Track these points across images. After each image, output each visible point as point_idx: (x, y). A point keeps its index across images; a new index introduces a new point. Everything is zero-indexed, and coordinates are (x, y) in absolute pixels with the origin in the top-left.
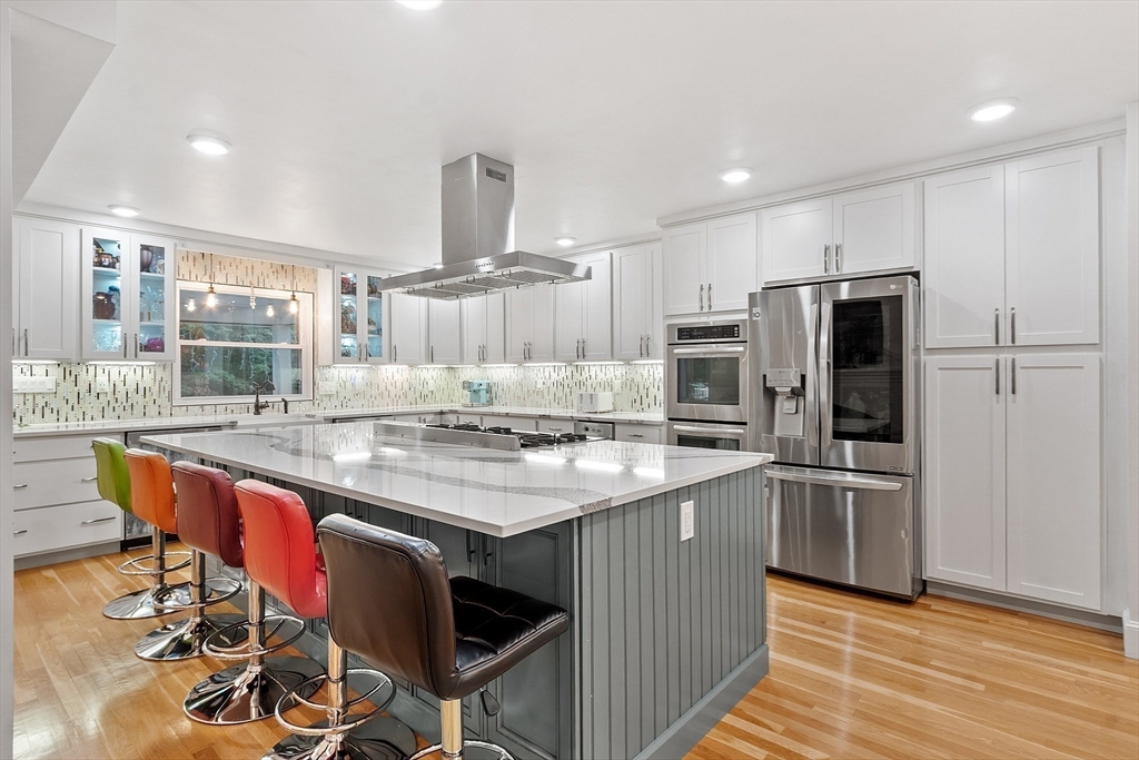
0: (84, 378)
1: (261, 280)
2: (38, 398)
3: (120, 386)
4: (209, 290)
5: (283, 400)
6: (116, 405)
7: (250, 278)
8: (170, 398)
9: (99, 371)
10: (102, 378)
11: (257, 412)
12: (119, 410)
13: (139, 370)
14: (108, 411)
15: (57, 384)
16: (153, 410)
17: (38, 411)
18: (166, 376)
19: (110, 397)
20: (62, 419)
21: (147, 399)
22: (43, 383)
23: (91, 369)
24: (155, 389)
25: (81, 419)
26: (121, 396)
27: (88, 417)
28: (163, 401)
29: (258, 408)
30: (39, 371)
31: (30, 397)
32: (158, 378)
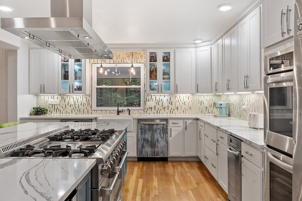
0: (67, 100)
1: (123, 60)
2: (55, 106)
3: (76, 103)
4: (100, 66)
5: (128, 109)
6: (76, 109)
7: (118, 60)
8: (91, 107)
9: (71, 97)
10: (72, 100)
11: (118, 114)
12: (76, 111)
13: (82, 97)
14: (73, 111)
15: (60, 102)
16: (86, 111)
17: (55, 110)
18: (90, 99)
19: (74, 106)
20: (61, 113)
21: (84, 107)
22: (56, 101)
23: (69, 97)
24: (87, 104)
25: (66, 113)
26: (77, 106)
27: (68, 113)
28: (89, 108)
29: (119, 112)
30: (55, 97)
31: (53, 106)
32: (88, 100)
